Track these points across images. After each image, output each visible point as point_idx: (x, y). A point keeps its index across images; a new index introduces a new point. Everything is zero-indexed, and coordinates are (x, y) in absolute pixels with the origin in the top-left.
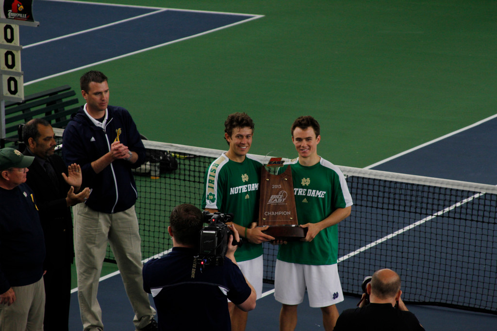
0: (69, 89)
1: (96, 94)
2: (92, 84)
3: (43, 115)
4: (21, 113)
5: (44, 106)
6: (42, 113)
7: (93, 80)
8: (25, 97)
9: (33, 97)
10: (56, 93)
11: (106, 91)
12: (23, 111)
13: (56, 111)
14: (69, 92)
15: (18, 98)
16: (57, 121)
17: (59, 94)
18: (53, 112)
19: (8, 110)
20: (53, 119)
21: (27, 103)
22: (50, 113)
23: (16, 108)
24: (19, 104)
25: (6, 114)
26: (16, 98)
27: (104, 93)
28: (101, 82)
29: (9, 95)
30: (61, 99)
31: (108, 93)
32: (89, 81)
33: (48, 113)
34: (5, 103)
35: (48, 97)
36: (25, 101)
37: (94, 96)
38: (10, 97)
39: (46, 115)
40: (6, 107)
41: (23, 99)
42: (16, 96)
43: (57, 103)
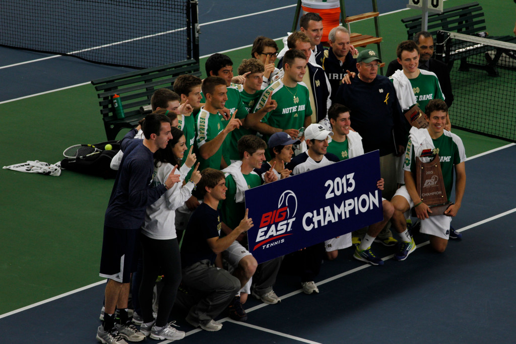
0: (478, 5)
1: (314, 30)
2: (311, 22)
3: (456, 24)
4: (440, 22)
5: (458, 17)
6: (456, 22)
7: (312, 19)
8: (444, 10)
9: (450, 10)
10: (467, 8)
11: (321, 29)
12: (442, 20)
13: (466, 22)
14: (478, 8)
15: (438, 11)
16: (466, 29)
17: (470, 8)
18: (464, 22)
19: (431, 19)
20: (463, 27)
21: (445, 14)
22: (462, 22)
23: (437, 17)
24: (439, 14)
25: (428, 22)
26: (436, 10)
27: (319, 31)
28: (319, 21)
29: (432, 8)
30: (470, 13)
31: (322, 31)
32: (309, 20)
33: (460, 23)
34: (429, 13)
35: (461, 10)
36: (444, 13)
37: (312, 32)
38: (432, 9)
39: (459, 24)
40: (429, 16)
41: (442, 11)
42: (437, 9)
43: (468, 16)
